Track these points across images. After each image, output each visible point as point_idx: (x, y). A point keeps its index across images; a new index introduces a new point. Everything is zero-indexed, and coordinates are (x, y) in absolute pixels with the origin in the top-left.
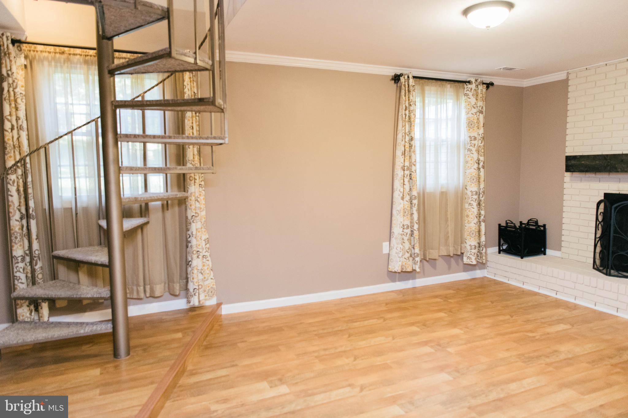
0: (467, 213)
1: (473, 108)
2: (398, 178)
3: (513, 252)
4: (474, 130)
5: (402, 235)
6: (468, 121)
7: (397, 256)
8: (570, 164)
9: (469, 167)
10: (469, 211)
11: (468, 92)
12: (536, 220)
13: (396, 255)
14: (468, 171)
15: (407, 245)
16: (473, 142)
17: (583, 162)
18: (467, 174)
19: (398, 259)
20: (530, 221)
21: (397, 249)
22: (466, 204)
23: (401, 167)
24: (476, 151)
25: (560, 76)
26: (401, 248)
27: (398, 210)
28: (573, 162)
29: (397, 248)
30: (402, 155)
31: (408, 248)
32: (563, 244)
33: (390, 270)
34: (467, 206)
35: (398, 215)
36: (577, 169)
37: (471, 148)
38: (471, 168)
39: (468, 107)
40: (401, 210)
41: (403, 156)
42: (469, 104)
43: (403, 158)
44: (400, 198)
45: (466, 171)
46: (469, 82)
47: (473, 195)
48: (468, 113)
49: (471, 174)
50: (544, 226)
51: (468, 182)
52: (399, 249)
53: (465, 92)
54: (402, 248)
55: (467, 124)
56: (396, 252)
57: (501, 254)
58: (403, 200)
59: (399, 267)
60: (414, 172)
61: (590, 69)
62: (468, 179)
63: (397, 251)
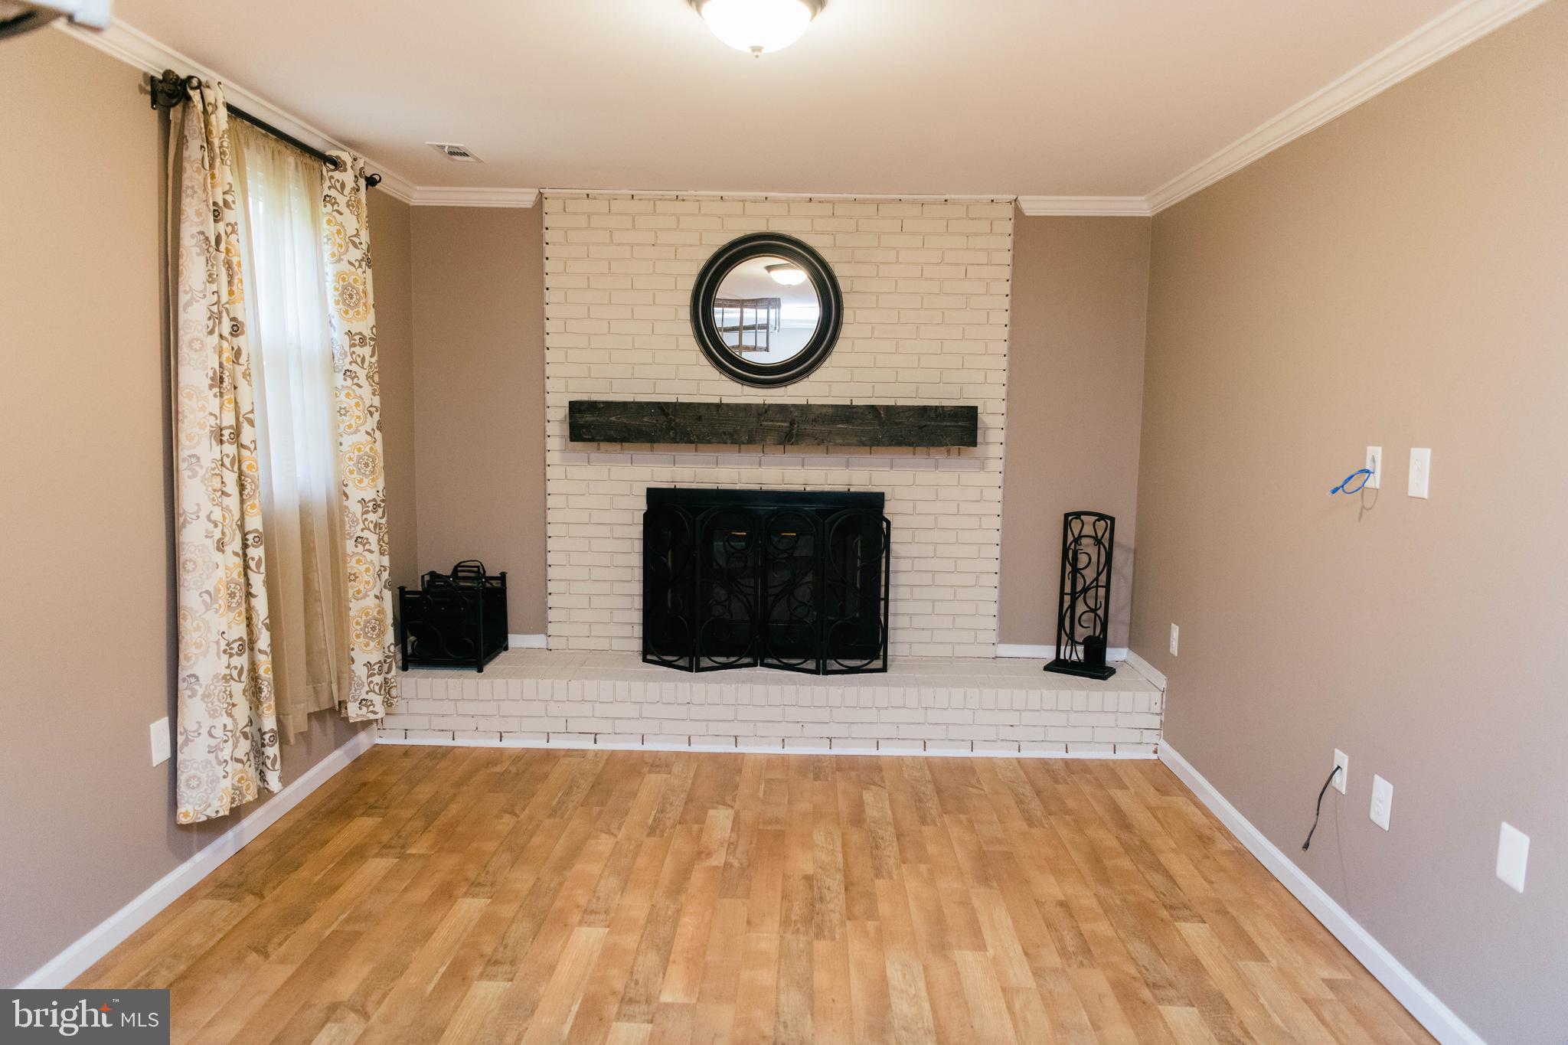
0: (352, 567)
1: (350, 245)
2: (201, 473)
3: (450, 657)
4: (358, 313)
5: (227, 681)
6: (341, 283)
7: (214, 762)
8: (581, 421)
9: (350, 426)
10: (358, 561)
11: (333, 193)
12: (478, 564)
13: (212, 757)
14: (348, 441)
15: (242, 713)
16: (358, 350)
17: (613, 419)
18: (345, 448)
19: (219, 771)
20: (459, 569)
21: (210, 735)
22: (348, 542)
23: (208, 429)
24: (367, 377)
25: (523, 199)
26: (225, 726)
27: (208, 592)
28: (589, 418)
29: (213, 731)
30: (211, 387)
31: (246, 721)
32: (552, 615)
33: (183, 820)
34: (350, 544)
35: (207, 608)
36: (601, 436)
37: (354, 368)
38: (357, 431)
39: (339, 241)
40: (217, 590)
41: (216, 390)
42: (339, 232)
43: (215, 396)
44: (211, 545)
45: (341, 440)
46: (336, 163)
47: (367, 512)
48: (339, 260)
49: (359, 450)
50: (503, 577)
51: (351, 472)
52: (218, 732)
53: (326, 192)
54: (229, 727)
55: (337, 293)
56: (209, 746)
57: (410, 670)
58: (223, 552)
59: (221, 799)
60: (252, 446)
61: (595, 199)
62: (351, 463)
63: (213, 742)
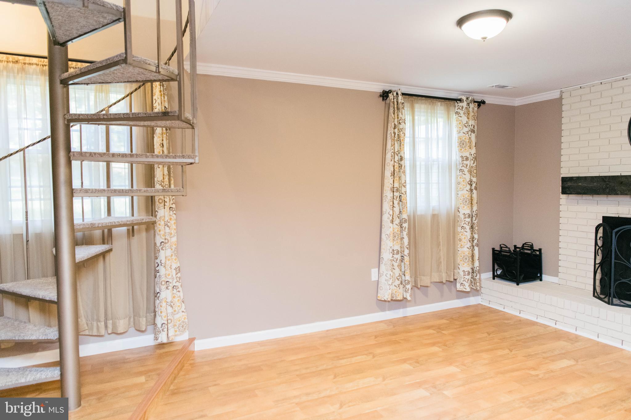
0: (460, 237)
1: (464, 126)
2: (387, 200)
3: (508, 278)
4: (466, 149)
5: (392, 261)
6: (460, 140)
7: (387, 284)
8: (566, 186)
9: (461, 188)
10: (462, 235)
11: (459, 110)
12: (531, 244)
13: (386, 282)
14: (460, 193)
15: (397, 272)
16: (465, 162)
17: (580, 184)
18: (459, 196)
19: (388, 287)
20: (525, 245)
21: (386, 275)
22: (459, 227)
23: (390, 188)
24: (468, 171)
25: (554, 95)
26: (390, 274)
27: (387, 235)
28: (569, 184)
29: (387, 275)
30: (391, 176)
31: (398, 275)
32: (560, 269)
33: (379, 298)
34: (459, 229)
35: (387, 239)
36: (574, 192)
37: (463, 168)
38: (463, 190)
39: (460, 126)
40: (390, 234)
41: (393, 177)
42: (460, 123)
43: (392, 179)
44: (389, 221)
45: (458, 193)
46: (460, 100)
47: (466, 218)
48: (460, 132)
49: (464, 196)
50: (540, 250)
51: (461, 204)
52: (388, 276)
53: (457, 111)
54: (392, 275)
55: (458, 144)
56: (385, 279)
57: (495, 280)
58: (393, 224)
59: (388, 295)
60: (404, 193)
61: (584, 88)
62: (461, 201)
63: (387, 278)
